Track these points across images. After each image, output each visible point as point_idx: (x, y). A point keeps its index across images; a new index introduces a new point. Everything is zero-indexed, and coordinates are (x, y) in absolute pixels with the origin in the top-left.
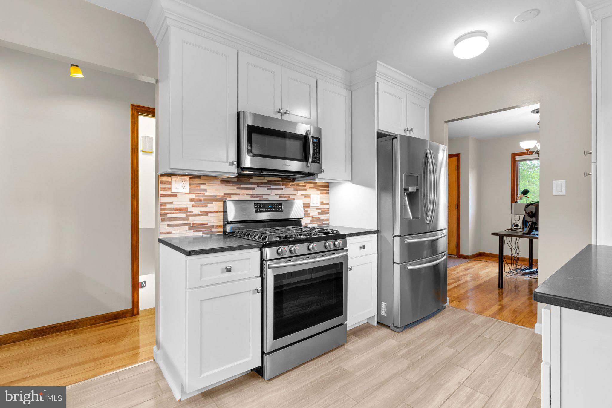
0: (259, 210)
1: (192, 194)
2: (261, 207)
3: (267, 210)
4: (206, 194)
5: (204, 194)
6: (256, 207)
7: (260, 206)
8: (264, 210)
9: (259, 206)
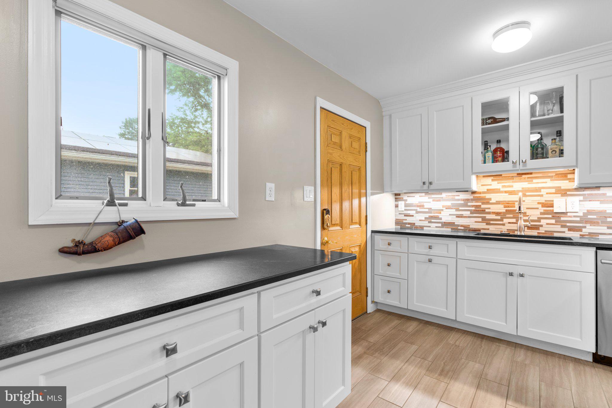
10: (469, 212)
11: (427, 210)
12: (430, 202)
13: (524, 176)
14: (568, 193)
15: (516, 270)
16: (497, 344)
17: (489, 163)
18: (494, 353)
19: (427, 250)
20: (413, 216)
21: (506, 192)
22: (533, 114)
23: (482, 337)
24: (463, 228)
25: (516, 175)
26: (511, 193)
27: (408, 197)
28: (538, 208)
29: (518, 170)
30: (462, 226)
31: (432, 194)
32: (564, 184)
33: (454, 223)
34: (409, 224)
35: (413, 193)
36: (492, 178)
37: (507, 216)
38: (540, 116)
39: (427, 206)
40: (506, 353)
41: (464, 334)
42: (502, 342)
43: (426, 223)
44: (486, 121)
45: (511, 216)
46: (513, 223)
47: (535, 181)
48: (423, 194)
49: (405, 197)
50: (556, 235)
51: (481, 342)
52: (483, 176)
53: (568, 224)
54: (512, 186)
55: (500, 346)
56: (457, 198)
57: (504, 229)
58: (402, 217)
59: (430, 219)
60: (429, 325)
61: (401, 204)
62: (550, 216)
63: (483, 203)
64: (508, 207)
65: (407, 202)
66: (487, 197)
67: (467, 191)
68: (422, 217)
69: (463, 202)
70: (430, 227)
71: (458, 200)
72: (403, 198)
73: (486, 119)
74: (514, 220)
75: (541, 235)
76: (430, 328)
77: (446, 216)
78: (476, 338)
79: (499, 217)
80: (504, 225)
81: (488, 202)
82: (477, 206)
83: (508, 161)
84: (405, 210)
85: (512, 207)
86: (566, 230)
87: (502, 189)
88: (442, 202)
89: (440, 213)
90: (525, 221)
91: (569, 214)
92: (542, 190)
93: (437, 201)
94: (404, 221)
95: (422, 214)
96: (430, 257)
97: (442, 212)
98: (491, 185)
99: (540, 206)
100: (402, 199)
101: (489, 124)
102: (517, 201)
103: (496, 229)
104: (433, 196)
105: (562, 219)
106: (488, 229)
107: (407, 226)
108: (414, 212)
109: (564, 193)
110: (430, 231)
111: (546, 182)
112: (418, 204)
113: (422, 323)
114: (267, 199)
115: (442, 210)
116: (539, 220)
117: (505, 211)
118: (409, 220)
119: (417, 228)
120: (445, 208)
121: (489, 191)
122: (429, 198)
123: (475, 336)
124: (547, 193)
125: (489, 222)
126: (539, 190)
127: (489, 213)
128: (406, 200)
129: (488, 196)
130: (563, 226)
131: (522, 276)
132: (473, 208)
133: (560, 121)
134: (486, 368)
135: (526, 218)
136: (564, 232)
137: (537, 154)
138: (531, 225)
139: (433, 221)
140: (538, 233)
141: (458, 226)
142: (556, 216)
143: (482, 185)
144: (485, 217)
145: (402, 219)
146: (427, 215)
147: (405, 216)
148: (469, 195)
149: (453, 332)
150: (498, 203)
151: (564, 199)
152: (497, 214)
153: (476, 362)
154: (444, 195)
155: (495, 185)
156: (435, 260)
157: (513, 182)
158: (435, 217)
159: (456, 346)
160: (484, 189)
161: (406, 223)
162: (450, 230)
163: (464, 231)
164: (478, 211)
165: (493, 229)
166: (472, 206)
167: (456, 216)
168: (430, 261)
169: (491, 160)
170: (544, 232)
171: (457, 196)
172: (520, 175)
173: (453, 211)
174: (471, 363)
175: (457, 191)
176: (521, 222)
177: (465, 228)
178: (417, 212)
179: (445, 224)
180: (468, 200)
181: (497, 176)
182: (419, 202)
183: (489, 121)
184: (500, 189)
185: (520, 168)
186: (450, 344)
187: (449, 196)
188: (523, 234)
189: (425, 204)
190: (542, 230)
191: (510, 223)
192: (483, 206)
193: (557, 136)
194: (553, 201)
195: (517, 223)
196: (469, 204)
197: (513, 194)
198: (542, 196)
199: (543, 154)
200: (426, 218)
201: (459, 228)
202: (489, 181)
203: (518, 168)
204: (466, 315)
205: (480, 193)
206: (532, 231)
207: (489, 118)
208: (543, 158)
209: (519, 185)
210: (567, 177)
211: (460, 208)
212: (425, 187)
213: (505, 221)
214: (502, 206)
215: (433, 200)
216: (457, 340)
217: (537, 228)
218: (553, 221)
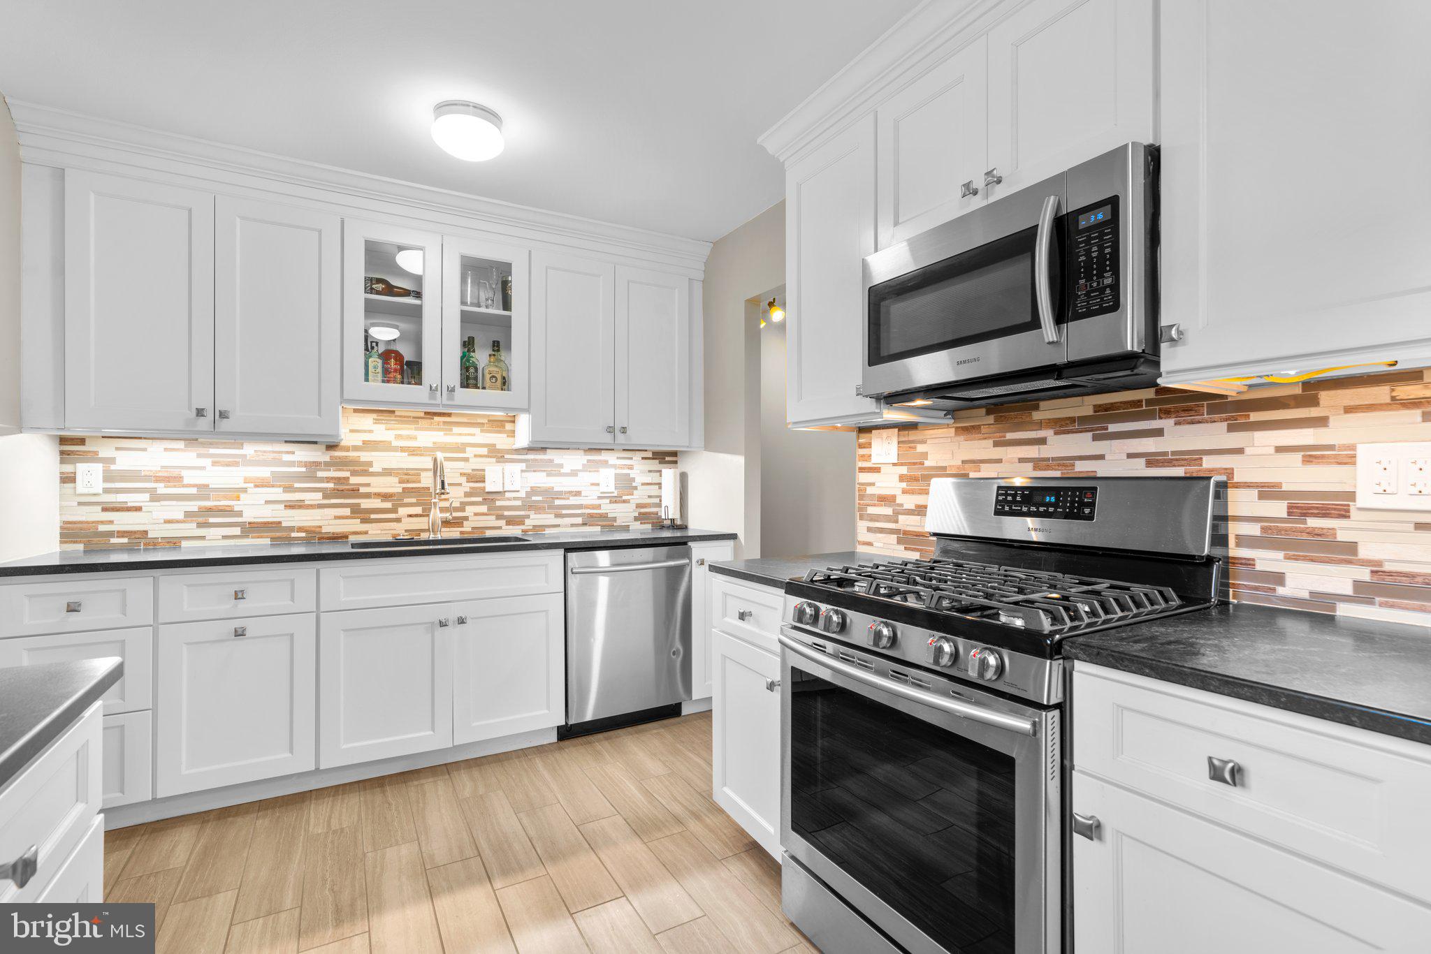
0: (1007, 508)
1: (902, 464)
2: (1018, 499)
3: (1033, 509)
4: (927, 463)
5: (923, 464)
6: (1000, 498)
7: (1014, 496)
8: (1025, 509)
9: (1010, 495)
10: (320, 495)
11: (194, 491)
12: (203, 468)
13: (437, 419)
14: (507, 456)
15: (452, 613)
16: (416, 783)
17: (374, 381)
18: (421, 805)
19: (227, 607)
20: (139, 509)
21: (403, 449)
22: (463, 303)
23: (380, 783)
24: (303, 535)
25: (422, 415)
26: (413, 452)
27: (117, 449)
28: (460, 485)
29: (438, 405)
30: (300, 529)
31: (211, 445)
32: (501, 441)
33: (280, 523)
34: (122, 534)
35: (140, 438)
36: (375, 416)
37: (406, 500)
38: (472, 304)
39: (189, 477)
40: (440, 792)
41: (339, 795)
42: (421, 774)
43: (190, 529)
44: (372, 284)
45: (414, 500)
46: (416, 516)
47: (456, 430)
48: (181, 445)
49: (106, 450)
50: (489, 534)
51: (384, 795)
52: (354, 409)
53: (506, 513)
54: (415, 438)
55: (423, 784)
56: (286, 458)
57: (400, 530)
58: (94, 514)
59: (203, 517)
60: (234, 816)
61: (90, 476)
62: (480, 499)
63: (354, 473)
64: (408, 482)
65: (113, 467)
66: (362, 459)
67: (315, 443)
68: (176, 510)
69: (304, 469)
70: (203, 538)
71: (292, 464)
72: (96, 453)
73: (371, 279)
74: (418, 510)
75: (466, 536)
76: (242, 825)
77: (255, 507)
78: (368, 791)
79: (388, 505)
80: (398, 520)
81: (366, 471)
82: (339, 479)
83: (420, 384)
84: (106, 491)
85: (414, 482)
86: (502, 523)
87: (395, 443)
88: (241, 468)
89: (238, 499)
90: (442, 510)
91: (507, 495)
92: (468, 449)
93: (228, 465)
94: (102, 528)
95: (174, 503)
96: (238, 624)
97: (242, 496)
98: (371, 431)
99: (463, 480)
100: (93, 457)
101: (378, 293)
102: (429, 470)
103: (383, 532)
104: (212, 451)
105: (498, 503)
106: (366, 533)
107: (114, 540)
108: (146, 496)
109: (498, 455)
110: (203, 549)
111: (474, 435)
112: (160, 474)
113: (208, 821)
115: (245, 490)
116: (462, 509)
117: (400, 490)
118: (124, 521)
119: (154, 545)
120: (252, 485)
121: (368, 446)
122: (199, 456)
123: (365, 789)
124: (475, 456)
125: (366, 516)
126: (461, 448)
127: (368, 496)
128: (112, 460)
129: (364, 456)
130: (499, 517)
131: (461, 621)
132: (331, 485)
133: (506, 324)
134: (423, 844)
135: (446, 504)
136: (500, 528)
137: (468, 378)
138: (455, 518)
139: (212, 520)
140: (462, 533)
141: (292, 529)
142: (490, 498)
143: (352, 431)
144: (359, 505)
145: (93, 522)
146: (193, 506)
147: (104, 510)
148: (320, 453)
149: (307, 803)
150: (387, 472)
151: (499, 467)
152: (385, 497)
153: (397, 844)
154: (249, 449)
155: (381, 431)
156: (252, 627)
157: (416, 429)
158: (221, 511)
159: (335, 832)
160: (356, 440)
161: (111, 534)
162: (268, 541)
163: (307, 541)
164: (343, 491)
165: (377, 533)
166: (328, 480)
167: (285, 506)
168: (239, 633)
169: (380, 377)
170: (470, 529)
171: (288, 453)
172: (430, 415)
173: (277, 493)
174: (391, 853)
175: (286, 442)
176: (435, 513)
177: (310, 535)
178: (155, 497)
179: (252, 529)
180: (317, 464)
181: (385, 412)
182: (162, 467)
183: (380, 287)
184: (390, 442)
185: (442, 400)
186: (318, 834)
187: (265, 452)
188: (439, 537)
189: (184, 473)
190: (467, 527)
191: (410, 516)
192: (354, 480)
193: (493, 350)
194: (484, 470)
195: (428, 516)
196: (320, 474)
197: (417, 455)
198: (466, 460)
199: (476, 378)
200: (188, 515)
201: (293, 535)
202: (367, 421)
203: (438, 401)
204: (344, 747)
205: (347, 449)
206: (452, 529)
207: (379, 281)
208: (476, 387)
209: (427, 436)
210: (504, 427)
211: (297, 485)
212: (204, 424)
213: (403, 511)
214: (396, 480)
215: (214, 464)
216: (330, 817)
217: (458, 522)
218: (484, 509)
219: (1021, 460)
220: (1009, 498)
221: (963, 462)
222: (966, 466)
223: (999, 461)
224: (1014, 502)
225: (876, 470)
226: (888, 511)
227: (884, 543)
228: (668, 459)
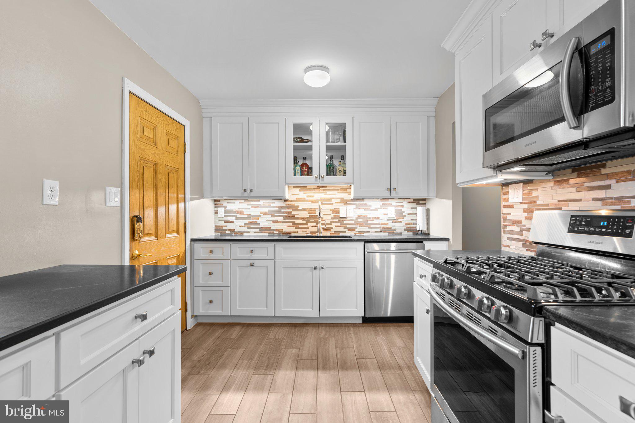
0: (576, 229)
1: (525, 203)
2: (583, 223)
3: (592, 229)
4: (538, 202)
5: (536, 203)
6: (572, 222)
7: (581, 221)
8: (587, 229)
9: (578, 221)
10: (282, 218)
11: (246, 216)
12: (249, 209)
13: (321, 188)
14: (348, 203)
15: (319, 264)
16: (306, 328)
17: (298, 175)
18: (305, 336)
19: (249, 255)
20: (233, 222)
21: (309, 201)
22: (328, 141)
23: (295, 325)
24: (277, 232)
25: (316, 187)
26: (313, 202)
27: (228, 203)
28: (330, 214)
29: (318, 183)
30: (277, 230)
31: (252, 201)
32: (345, 196)
33: (271, 228)
34: (229, 230)
35: (233, 199)
36: (300, 188)
37: (311, 220)
38: (332, 142)
39: (246, 212)
40: (313, 333)
41: (281, 326)
42: (309, 325)
43: (245, 229)
44: (296, 139)
45: (313, 220)
46: (314, 226)
47: (329, 192)
48: (243, 201)
49: (225, 204)
50: (341, 234)
51: (295, 330)
52: (293, 186)
53: (348, 226)
54: (313, 196)
55: (308, 329)
56: (272, 205)
57: (308, 232)
58: (222, 224)
59: (249, 225)
60: (251, 326)
61: (221, 210)
62: (337, 220)
63: (293, 210)
64: (311, 213)
65: (227, 209)
66: (296, 205)
67: (281, 199)
68: (242, 223)
69: (277, 209)
70: (249, 232)
71: (274, 207)
72: (223, 204)
73: (296, 138)
74: (315, 224)
75: (332, 235)
76: (252, 330)
77: (264, 222)
78: (291, 327)
79: (304, 222)
80: (308, 228)
81: (297, 209)
82: (288, 212)
83: (312, 175)
84: (225, 216)
85: (313, 213)
86: (346, 230)
87: (307, 199)
88: (259, 209)
89: (258, 219)
90: (323, 224)
91: (348, 218)
92: (333, 200)
93: (256, 208)
94: (224, 228)
95: (241, 220)
96: (252, 261)
97: (260, 218)
98: (299, 194)
99: (331, 212)
100: (221, 206)
101: (298, 142)
102: (317, 209)
103: (303, 232)
104: (252, 203)
105: (345, 222)
106: (297, 232)
107: (227, 232)
108: (234, 218)
109: (345, 202)
110: (249, 236)
111: (335, 194)
112: (238, 211)
113: (244, 326)
114: (45, 203)
115: (260, 216)
116: (331, 224)
117: (309, 217)
118: (229, 226)
119: (236, 234)
120: (262, 214)
121: (298, 200)
122: (248, 205)
123: (290, 327)
124: (336, 203)
125: (297, 226)
126: (330, 200)
127: (297, 218)
128: (226, 207)
129: (297, 204)
130: (345, 228)
131: (322, 268)
132: (286, 215)
133: (343, 148)
134: (301, 350)
135: (323, 222)
136: (345, 232)
137: (330, 172)
138: (327, 228)
139: (252, 226)
140: (331, 233)
141: (274, 230)
142: (341, 219)
143: (292, 194)
144: (295, 222)
145: (222, 226)
146: (246, 221)
147: (225, 222)
148: (282, 203)
149: (272, 327)
150: (304, 210)
151: (345, 207)
152: (304, 219)
153: (293, 348)
154: (262, 202)
155: (302, 194)
156: (256, 263)
157: (314, 193)
158: (254, 223)
159: (276, 339)
160: (294, 198)
161: (226, 230)
162: (267, 234)
163: (279, 235)
164: (290, 216)
165: (301, 232)
166: (285, 212)
167: (272, 222)
168: (252, 265)
169: (299, 173)
170: (334, 232)
171: (273, 203)
172: (319, 187)
173: (270, 217)
174: (290, 350)
175: (272, 199)
176: (320, 225)
177: (280, 232)
178: (237, 219)
179: (263, 229)
180: (281, 207)
181: (303, 187)
182: (239, 209)
183: (298, 140)
184: (305, 198)
185: (320, 181)
186: (271, 338)
187: (266, 203)
188: (321, 235)
189: (244, 210)
190: (333, 231)
191: (312, 226)
192: (293, 213)
193: (341, 160)
194: (339, 208)
195: (317, 226)
196: (283, 211)
197: (314, 203)
198: (332, 204)
199: (333, 172)
200: (245, 224)
201: (275, 232)
202: (297, 191)
203: (318, 182)
204: (283, 309)
205: (291, 201)
206: (327, 232)
207: (299, 138)
208: (334, 175)
209: (318, 195)
210: (347, 190)
211: (276, 214)
212: (246, 194)
213: (309, 225)
214: (307, 212)
215: (252, 207)
216: (276, 334)
217: (329, 229)
218: (339, 224)
219: (594, 199)
220: (578, 223)
221: (559, 201)
222: (561, 203)
223: (580, 200)
224: (581, 225)
225: (511, 206)
226: (517, 229)
227: (516, 247)
228: (420, 202)
